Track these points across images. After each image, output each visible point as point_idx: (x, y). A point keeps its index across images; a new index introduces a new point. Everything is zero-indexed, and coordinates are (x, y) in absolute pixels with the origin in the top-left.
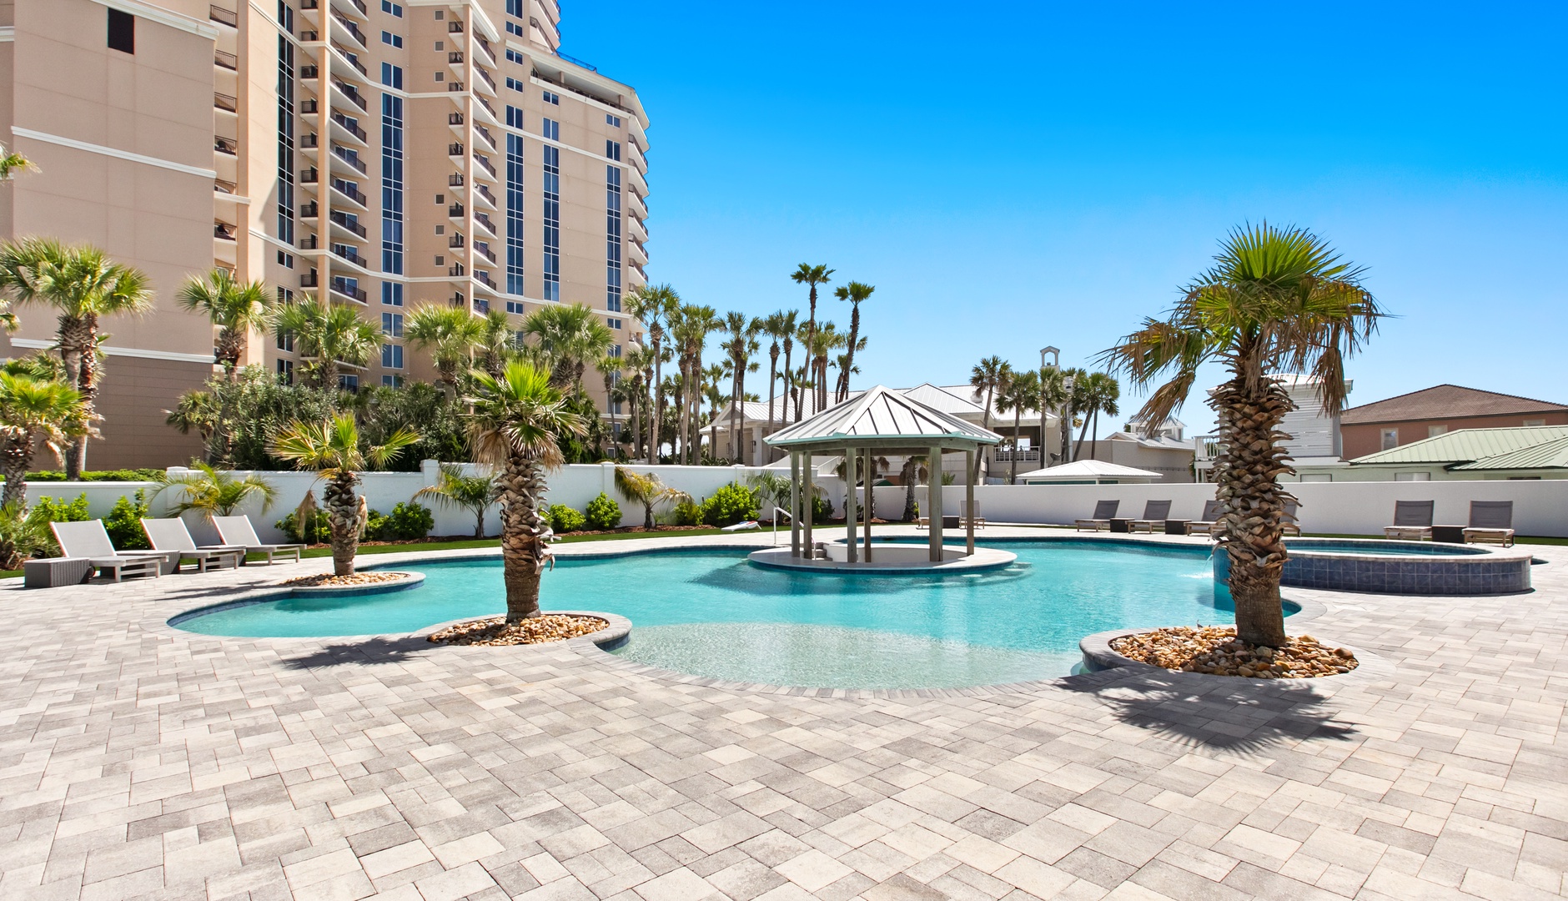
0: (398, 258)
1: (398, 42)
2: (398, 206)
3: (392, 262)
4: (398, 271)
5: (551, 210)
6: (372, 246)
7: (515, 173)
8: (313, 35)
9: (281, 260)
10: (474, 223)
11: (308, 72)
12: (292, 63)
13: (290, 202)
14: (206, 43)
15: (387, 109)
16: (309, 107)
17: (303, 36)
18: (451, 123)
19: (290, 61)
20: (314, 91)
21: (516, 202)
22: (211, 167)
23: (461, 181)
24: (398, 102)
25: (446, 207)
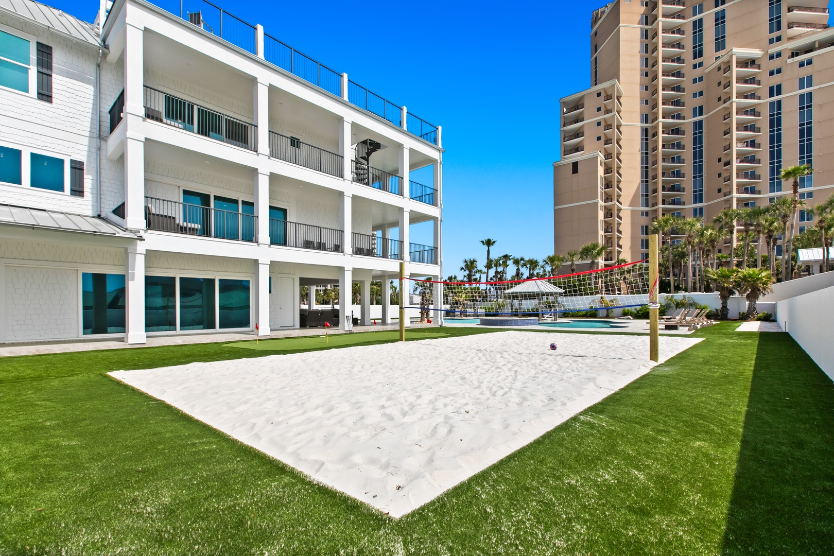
0: (701, 196)
1: (701, 94)
2: (701, 171)
3: (698, 198)
4: (701, 201)
5: (806, 132)
6: (688, 194)
7: (776, 122)
8: (656, 119)
9: (642, 215)
10: (737, 166)
11: (655, 135)
12: (648, 135)
13: (647, 191)
14: (595, 159)
15: (695, 129)
16: (655, 149)
17: (653, 121)
18: (725, 119)
19: (647, 135)
20: (656, 142)
21: (776, 139)
22: (598, 198)
23: (729, 147)
24: (701, 122)
25: (722, 163)
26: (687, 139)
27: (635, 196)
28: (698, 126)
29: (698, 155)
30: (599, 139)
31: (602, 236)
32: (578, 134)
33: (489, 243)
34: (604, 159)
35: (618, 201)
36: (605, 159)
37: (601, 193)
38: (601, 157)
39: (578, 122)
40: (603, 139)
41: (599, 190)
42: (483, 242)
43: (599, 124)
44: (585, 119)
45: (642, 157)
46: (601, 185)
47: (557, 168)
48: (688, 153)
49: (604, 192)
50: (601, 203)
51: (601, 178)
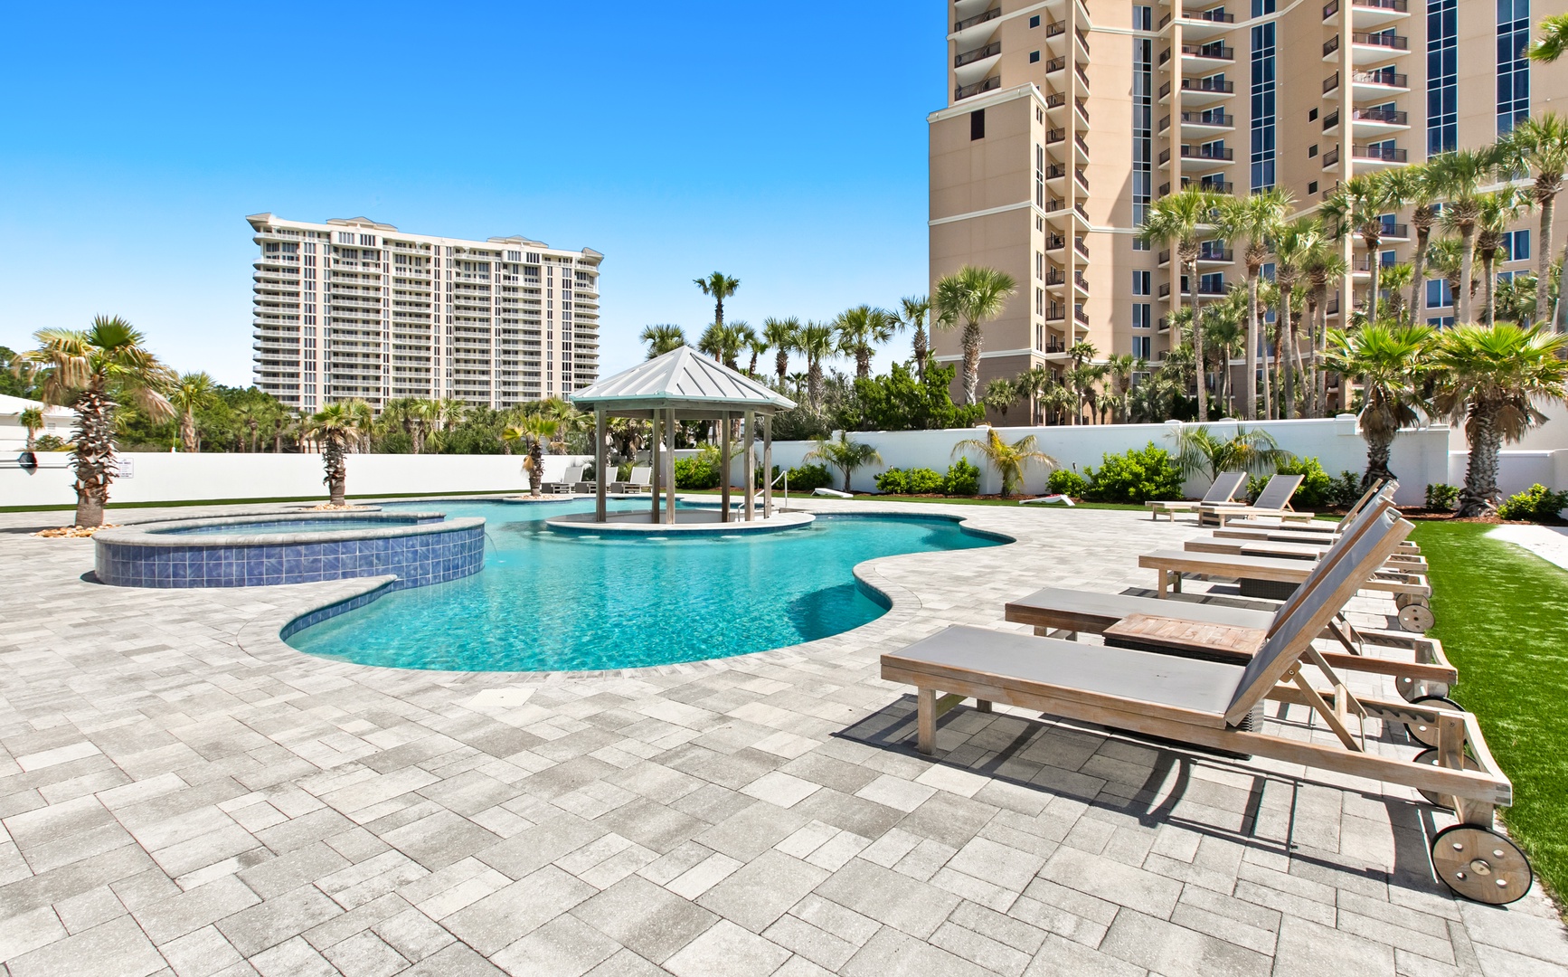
2: (1270, 144)
5: (1513, 46)
7: (1442, 24)
8: (1168, 17)
9: (1136, 246)
10: (1354, 125)
11: (1165, 56)
12: (1150, 56)
13: (1147, 189)
14: (1025, 100)
15: (1257, 43)
16: (1165, 89)
17: (1162, 24)
18: (1326, 16)
19: (1147, 57)
20: (1168, 74)
21: (1443, 65)
22: (1029, 198)
23: (1335, 82)
24: (1270, 28)
25: (1319, 121)
26: (1239, 68)
27: (1120, 201)
28: (1264, 37)
29: (1263, 106)
30: (1034, 57)
31: (1039, 291)
32: (989, 48)
33: (721, 287)
34: (1047, 105)
35: (1079, 208)
36: (1050, 107)
37: (1039, 188)
38: (1038, 99)
39: (988, 19)
40: (1043, 58)
41: (1034, 178)
42: (702, 282)
43: (1035, 22)
44: (1003, 10)
45: (1135, 109)
46: (1039, 165)
47: (934, 127)
48: (1240, 102)
49: (1046, 185)
50: (1037, 211)
51: (1039, 151)
